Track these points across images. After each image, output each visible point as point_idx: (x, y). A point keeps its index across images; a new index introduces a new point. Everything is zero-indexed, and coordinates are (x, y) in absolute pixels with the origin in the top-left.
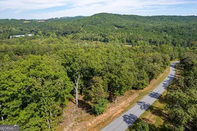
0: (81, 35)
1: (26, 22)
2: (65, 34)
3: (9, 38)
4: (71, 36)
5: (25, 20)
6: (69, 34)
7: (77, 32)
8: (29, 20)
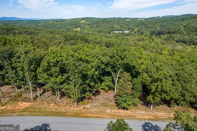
0: (177, 36)
1: (129, 20)
2: (160, 34)
3: (110, 33)
4: (166, 36)
5: (128, 18)
6: (164, 34)
7: (173, 33)
8: (131, 19)
